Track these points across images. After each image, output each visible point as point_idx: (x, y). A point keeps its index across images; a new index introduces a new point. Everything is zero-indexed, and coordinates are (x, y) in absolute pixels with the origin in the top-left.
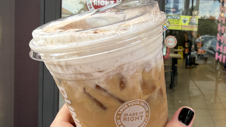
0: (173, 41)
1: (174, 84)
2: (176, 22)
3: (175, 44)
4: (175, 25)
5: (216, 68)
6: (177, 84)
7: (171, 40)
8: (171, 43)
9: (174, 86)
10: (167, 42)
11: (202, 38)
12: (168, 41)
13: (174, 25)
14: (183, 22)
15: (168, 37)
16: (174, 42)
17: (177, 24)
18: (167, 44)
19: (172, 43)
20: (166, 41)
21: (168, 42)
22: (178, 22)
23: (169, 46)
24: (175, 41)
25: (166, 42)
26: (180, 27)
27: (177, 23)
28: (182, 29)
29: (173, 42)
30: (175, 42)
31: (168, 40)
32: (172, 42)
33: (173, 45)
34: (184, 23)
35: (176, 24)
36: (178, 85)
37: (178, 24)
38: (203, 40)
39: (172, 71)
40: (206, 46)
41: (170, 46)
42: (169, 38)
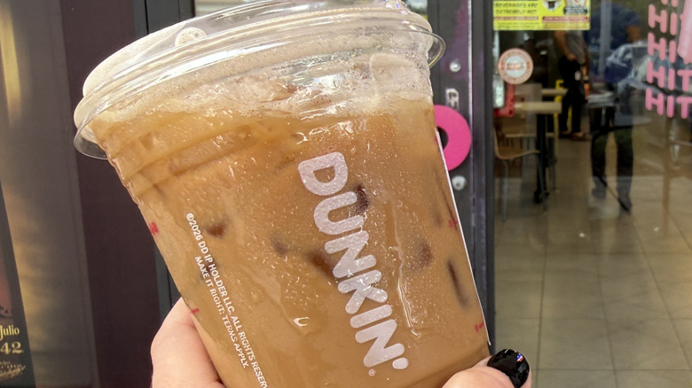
0: (522, 63)
1: (545, 189)
2: (527, 8)
3: (527, 72)
4: (526, 18)
5: (668, 135)
6: (554, 188)
7: (514, 62)
8: (516, 71)
9: (547, 194)
10: (506, 66)
11: (626, 52)
12: (508, 65)
13: (520, 18)
14: (546, 6)
15: (505, 54)
16: (525, 65)
17: (529, 15)
18: (506, 74)
19: (518, 69)
20: (503, 64)
21: (508, 68)
22: (533, 8)
23: (511, 78)
24: (528, 63)
25: (503, 69)
26: (540, 20)
27: (529, 12)
28: (546, 26)
29: (522, 67)
30: (528, 67)
31: (508, 61)
32: (519, 66)
33: (523, 76)
34: (551, 10)
35: (526, 14)
36: (557, 191)
37: (534, 15)
38: (629, 56)
39: (538, 151)
40: (636, 74)
41: (514, 79)
42: (509, 56)
